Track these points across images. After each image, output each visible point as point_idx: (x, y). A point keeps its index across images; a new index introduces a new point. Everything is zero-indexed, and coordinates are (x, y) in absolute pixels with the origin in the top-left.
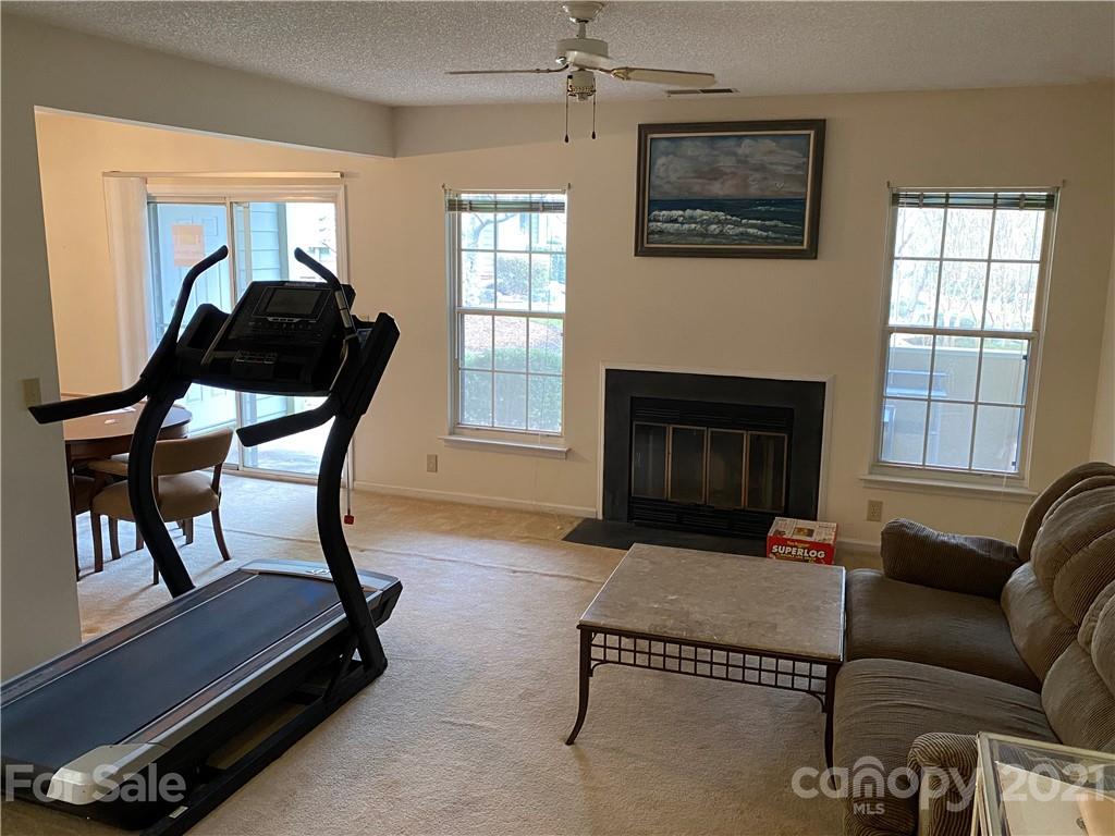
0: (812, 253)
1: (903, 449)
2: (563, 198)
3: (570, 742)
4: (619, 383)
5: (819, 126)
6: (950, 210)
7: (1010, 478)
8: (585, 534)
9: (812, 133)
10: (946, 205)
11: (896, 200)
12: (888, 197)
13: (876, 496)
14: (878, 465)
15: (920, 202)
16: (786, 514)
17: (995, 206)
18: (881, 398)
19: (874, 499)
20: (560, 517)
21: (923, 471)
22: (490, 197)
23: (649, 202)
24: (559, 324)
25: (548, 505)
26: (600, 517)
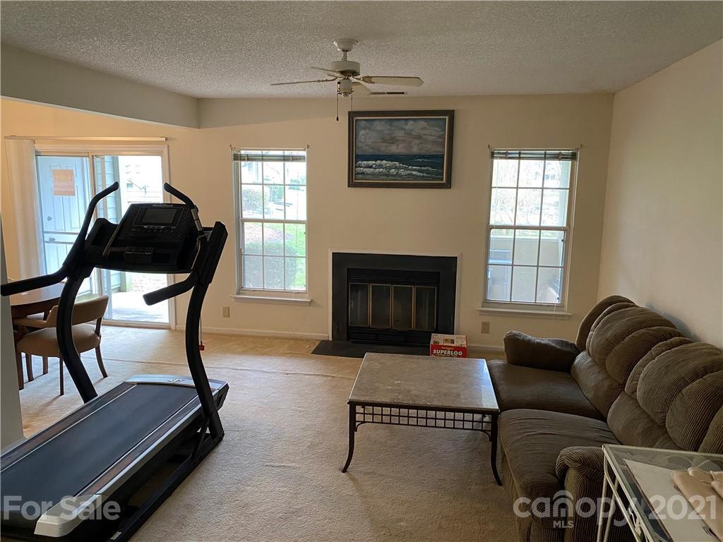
0: (448, 185)
1: (499, 293)
2: (303, 153)
3: (344, 470)
4: (340, 260)
5: (451, 114)
6: (521, 161)
7: (558, 306)
8: (323, 349)
9: (447, 118)
10: (520, 158)
11: (492, 156)
12: (489, 154)
13: (487, 319)
14: (486, 302)
15: (506, 156)
16: (437, 331)
17: (545, 158)
18: (487, 264)
19: (484, 321)
20: (307, 340)
21: (511, 304)
22: (259, 153)
23: (355, 156)
24: (302, 228)
25: (299, 334)
26: (331, 339)
